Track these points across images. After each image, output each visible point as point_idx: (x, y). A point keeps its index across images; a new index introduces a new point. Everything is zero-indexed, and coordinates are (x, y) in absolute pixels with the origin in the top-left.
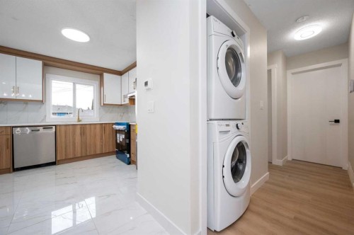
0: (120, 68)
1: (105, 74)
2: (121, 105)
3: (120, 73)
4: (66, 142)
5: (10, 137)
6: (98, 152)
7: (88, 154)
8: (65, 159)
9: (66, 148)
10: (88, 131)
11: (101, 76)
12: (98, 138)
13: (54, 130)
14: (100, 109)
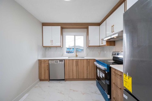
0: (98, 21)
1: (89, 27)
2: (100, 46)
3: (99, 24)
4: (69, 69)
5: (48, 65)
6: (85, 77)
7: (80, 78)
8: (69, 79)
9: (69, 73)
10: (79, 64)
11: (87, 28)
12: (85, 68)
13: (64, 62)
14: (87, 49)
